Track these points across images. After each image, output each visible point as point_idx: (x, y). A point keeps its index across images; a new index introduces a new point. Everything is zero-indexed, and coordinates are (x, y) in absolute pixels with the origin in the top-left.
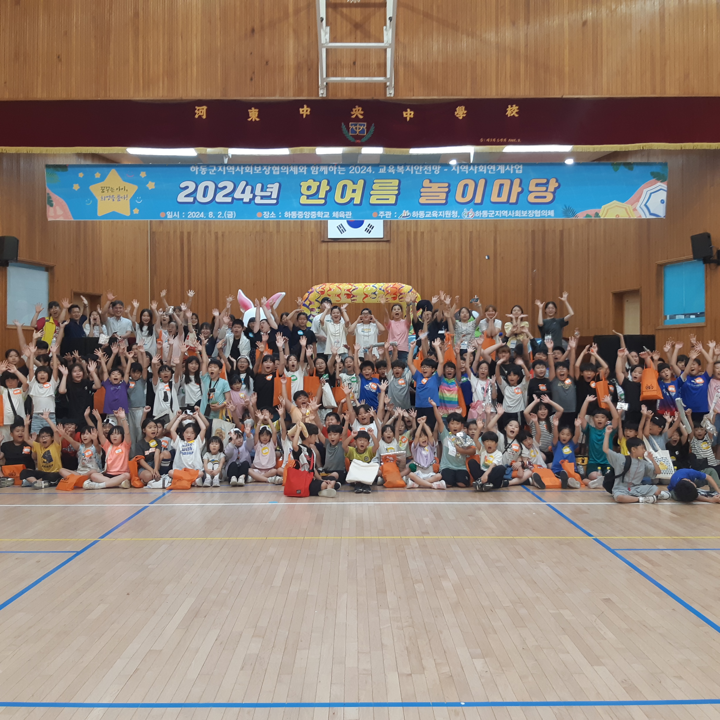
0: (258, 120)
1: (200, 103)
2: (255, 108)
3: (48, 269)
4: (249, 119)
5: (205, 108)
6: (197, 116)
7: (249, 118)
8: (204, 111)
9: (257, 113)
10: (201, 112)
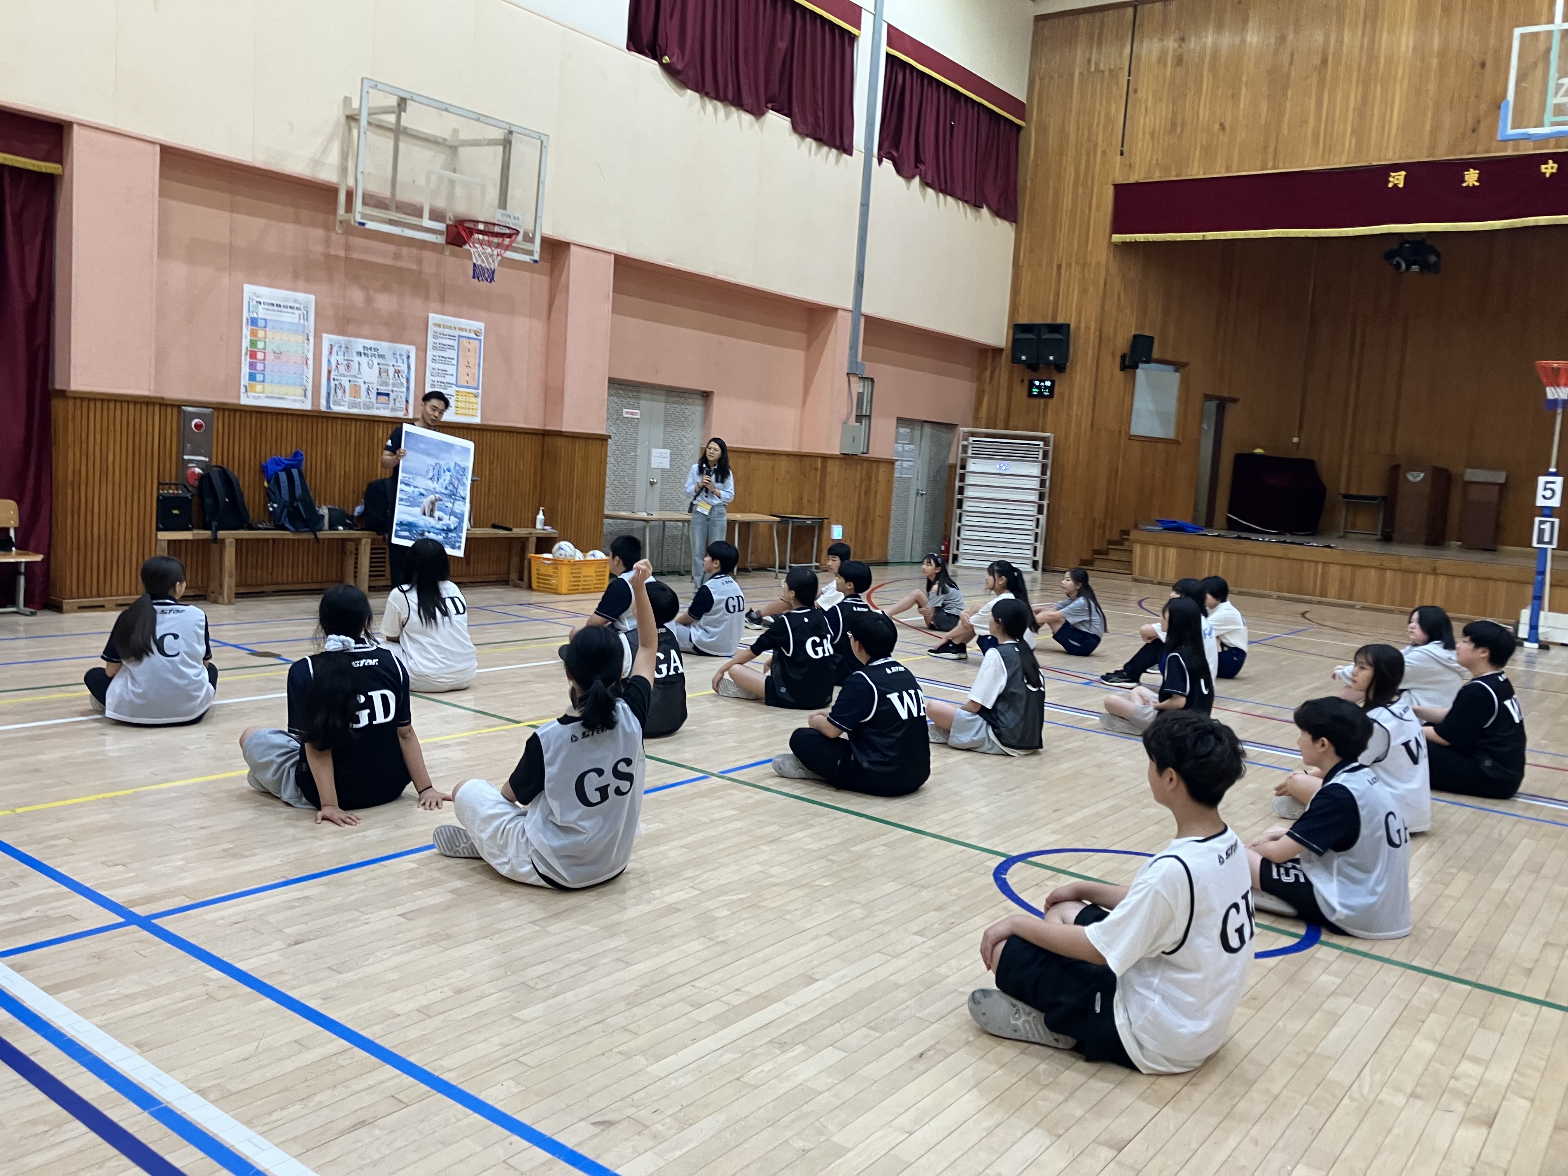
0: (1477, 184)
1: (1397, 167)
2: (1475, 169)
3: (1178, 366)
4: (1464, 185)
5: (1403, 173)
6: (1390, 185)
7: (1464, 181)
8: (1402, 178)
9: (1477, 175)
10: (1398, 179)
